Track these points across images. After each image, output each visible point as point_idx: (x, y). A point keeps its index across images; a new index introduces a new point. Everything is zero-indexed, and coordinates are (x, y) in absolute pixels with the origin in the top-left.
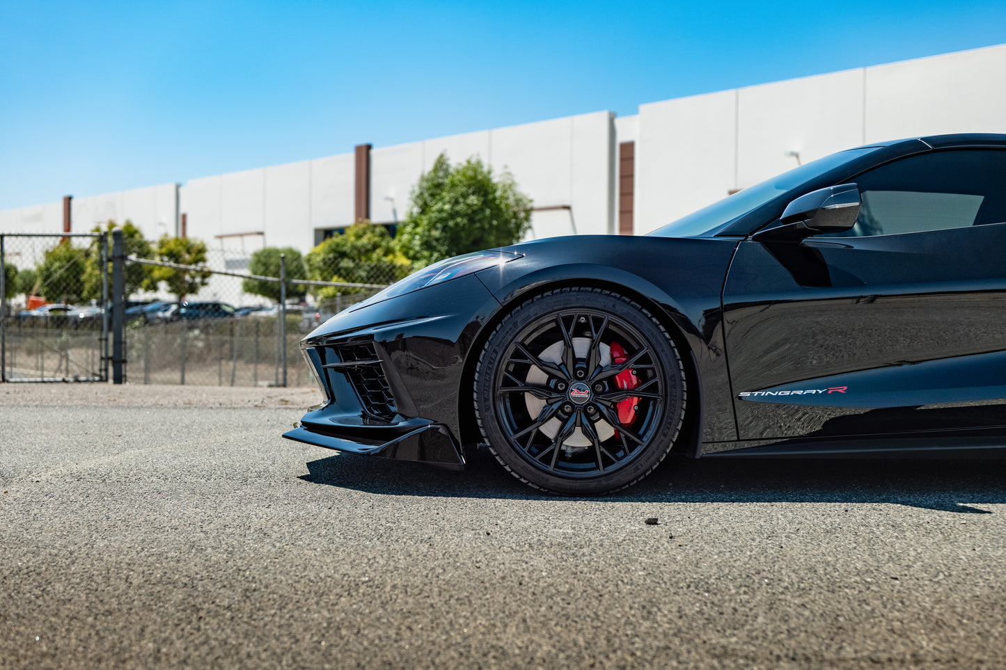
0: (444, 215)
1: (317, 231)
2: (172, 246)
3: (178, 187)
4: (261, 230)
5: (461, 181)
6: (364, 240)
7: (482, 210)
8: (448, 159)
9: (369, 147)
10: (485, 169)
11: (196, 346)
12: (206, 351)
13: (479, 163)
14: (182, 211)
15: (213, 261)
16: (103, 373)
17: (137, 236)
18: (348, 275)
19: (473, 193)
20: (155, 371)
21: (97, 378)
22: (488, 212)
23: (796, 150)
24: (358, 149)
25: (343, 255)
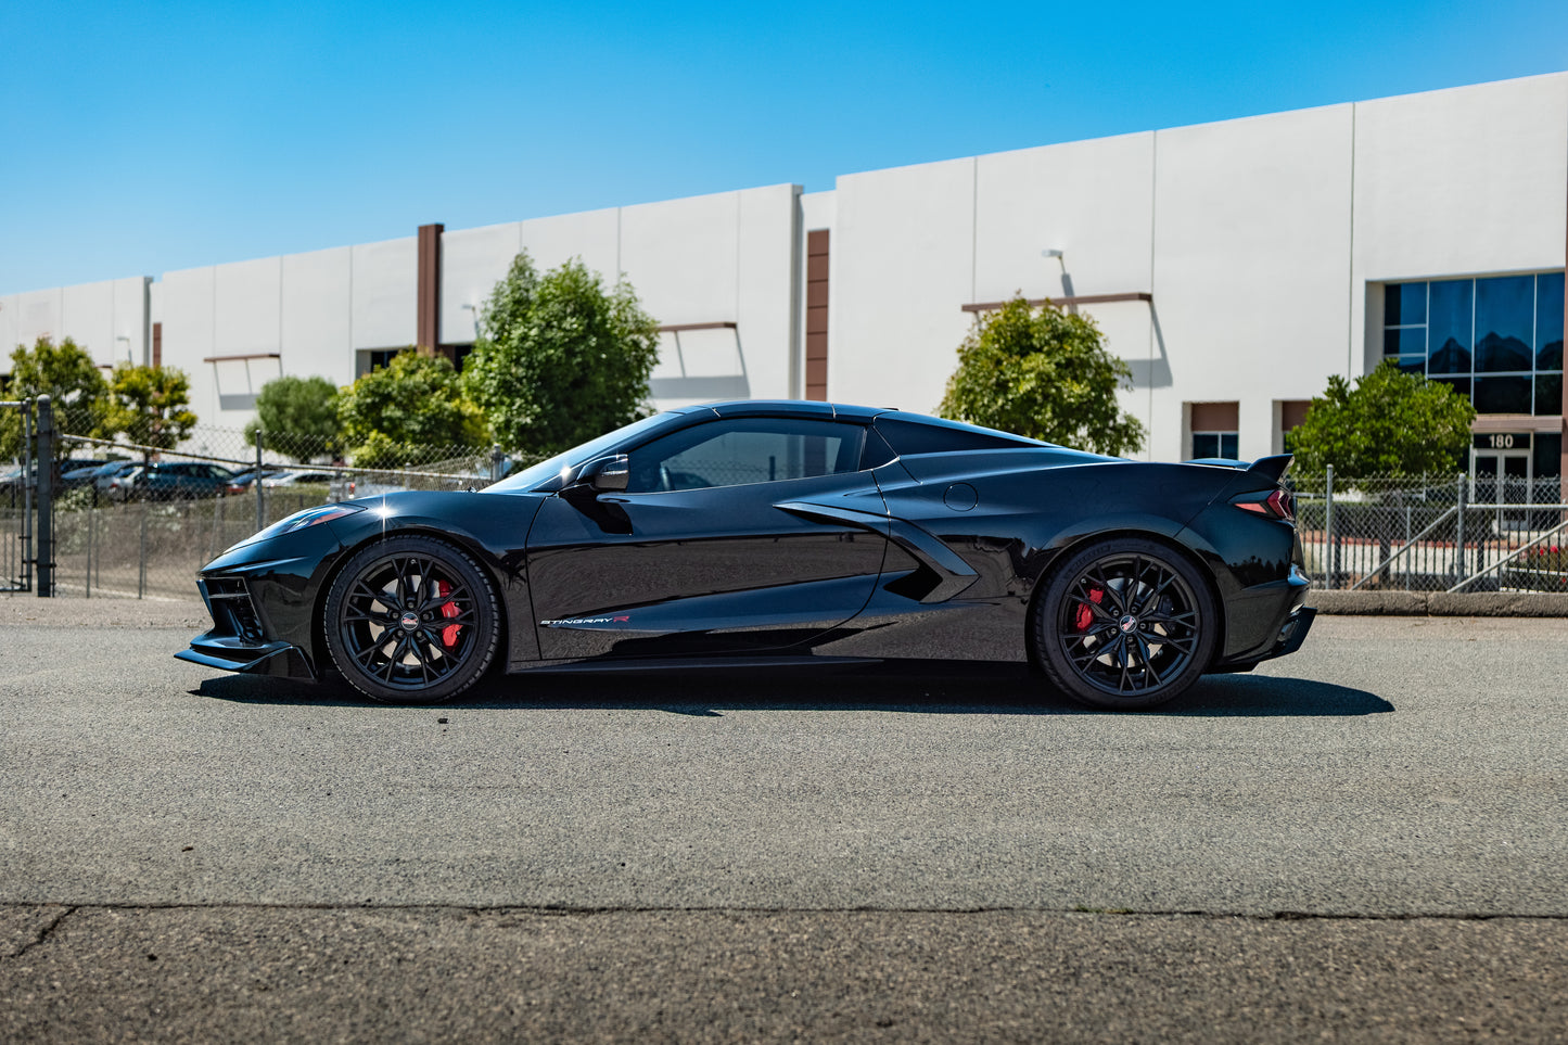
0: (529, 344)
1: (360, 353)
2: (135, 378)
3: (148, 282)
4: (275, 351)
5: (555, 297)
6: (418, 377)
7: (583, 338)
9: (439, 229)
10: (591, 277)
11: (170, 530)
12: (184, 539)
13: (580, 268)
14: (154, 319)
15: (200, 402)
16: (25, 581)
17: (81, 362)
18: (393, 430)
19: (573, 315)
20: (107, 567)
21: (17, 587)
22: (593, 341)
23: (1058, 248)
24: (423, 230)
25: (387, 399)
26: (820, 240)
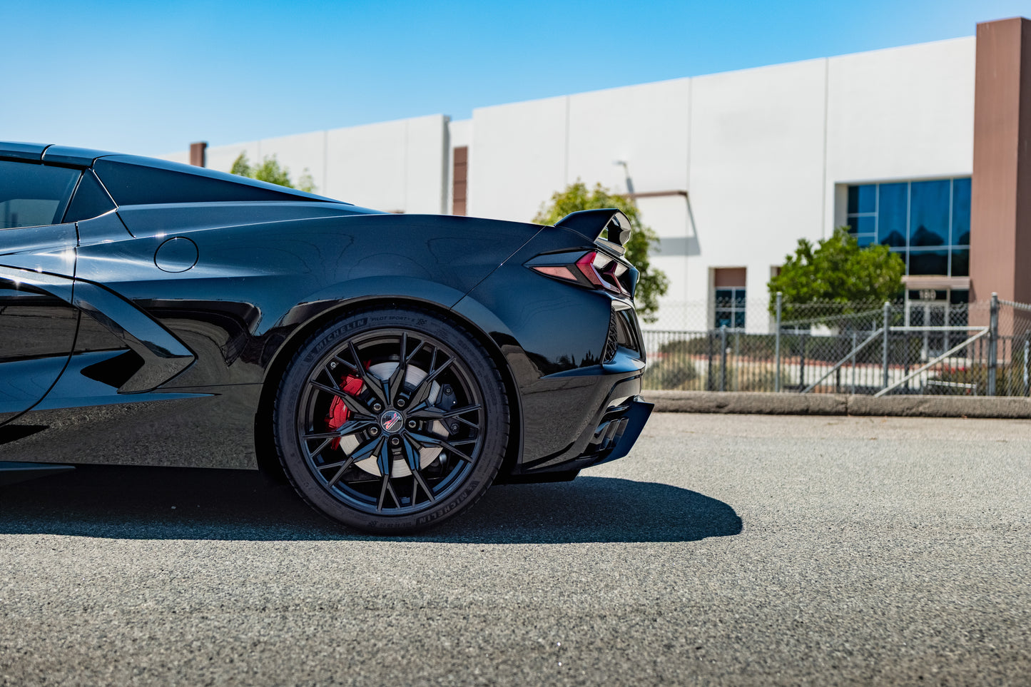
8: (248, 160)
9: (204, 146)
13: (274, 163)
23: (623, 159)
24: (193, 147)
26: (461, 154)
